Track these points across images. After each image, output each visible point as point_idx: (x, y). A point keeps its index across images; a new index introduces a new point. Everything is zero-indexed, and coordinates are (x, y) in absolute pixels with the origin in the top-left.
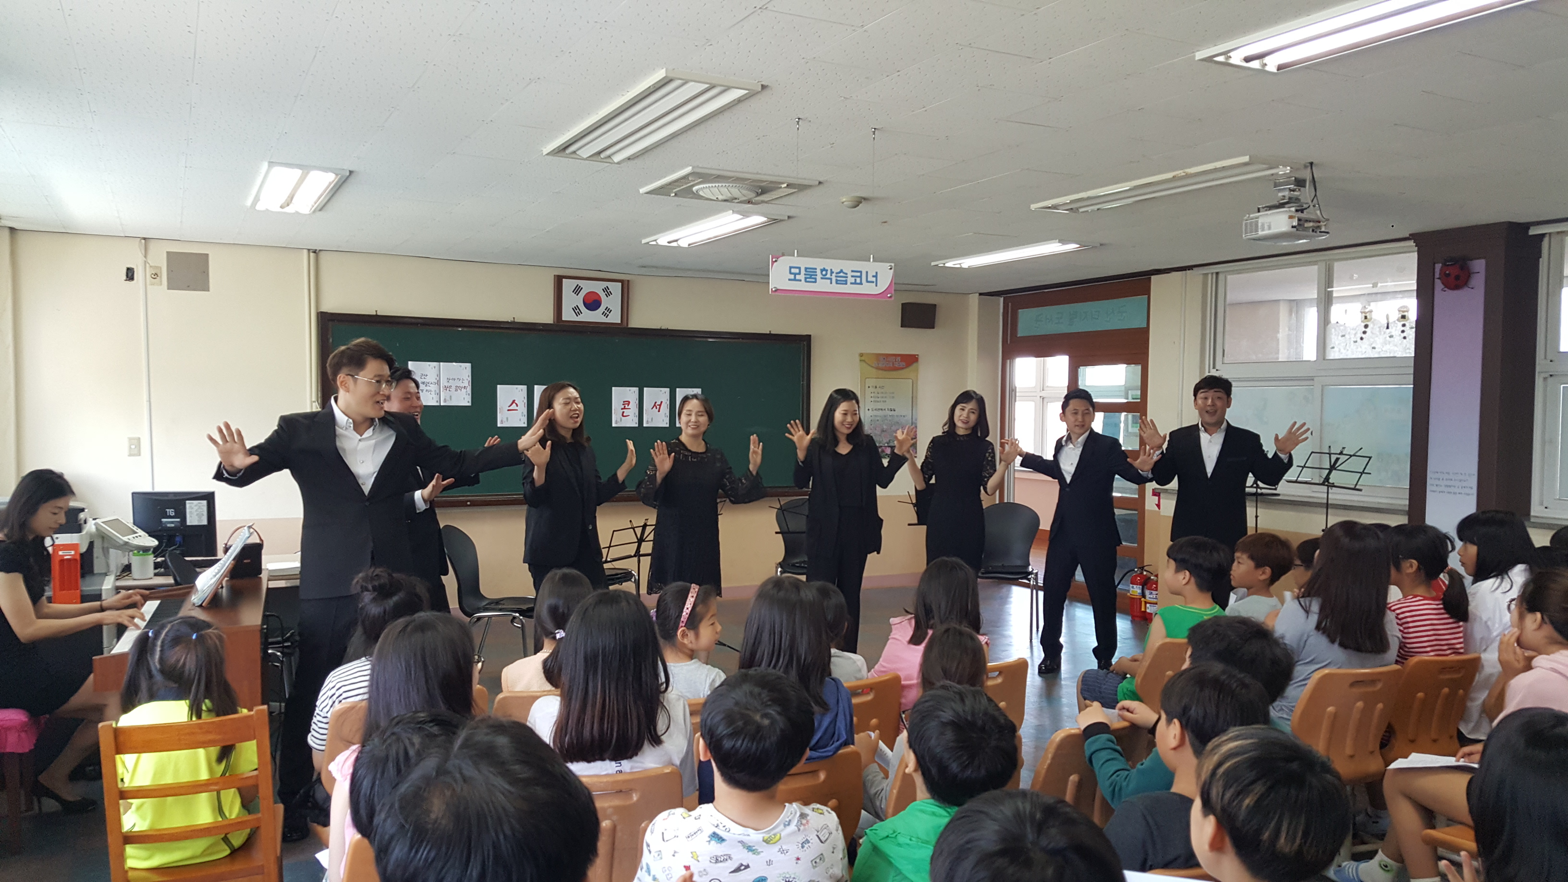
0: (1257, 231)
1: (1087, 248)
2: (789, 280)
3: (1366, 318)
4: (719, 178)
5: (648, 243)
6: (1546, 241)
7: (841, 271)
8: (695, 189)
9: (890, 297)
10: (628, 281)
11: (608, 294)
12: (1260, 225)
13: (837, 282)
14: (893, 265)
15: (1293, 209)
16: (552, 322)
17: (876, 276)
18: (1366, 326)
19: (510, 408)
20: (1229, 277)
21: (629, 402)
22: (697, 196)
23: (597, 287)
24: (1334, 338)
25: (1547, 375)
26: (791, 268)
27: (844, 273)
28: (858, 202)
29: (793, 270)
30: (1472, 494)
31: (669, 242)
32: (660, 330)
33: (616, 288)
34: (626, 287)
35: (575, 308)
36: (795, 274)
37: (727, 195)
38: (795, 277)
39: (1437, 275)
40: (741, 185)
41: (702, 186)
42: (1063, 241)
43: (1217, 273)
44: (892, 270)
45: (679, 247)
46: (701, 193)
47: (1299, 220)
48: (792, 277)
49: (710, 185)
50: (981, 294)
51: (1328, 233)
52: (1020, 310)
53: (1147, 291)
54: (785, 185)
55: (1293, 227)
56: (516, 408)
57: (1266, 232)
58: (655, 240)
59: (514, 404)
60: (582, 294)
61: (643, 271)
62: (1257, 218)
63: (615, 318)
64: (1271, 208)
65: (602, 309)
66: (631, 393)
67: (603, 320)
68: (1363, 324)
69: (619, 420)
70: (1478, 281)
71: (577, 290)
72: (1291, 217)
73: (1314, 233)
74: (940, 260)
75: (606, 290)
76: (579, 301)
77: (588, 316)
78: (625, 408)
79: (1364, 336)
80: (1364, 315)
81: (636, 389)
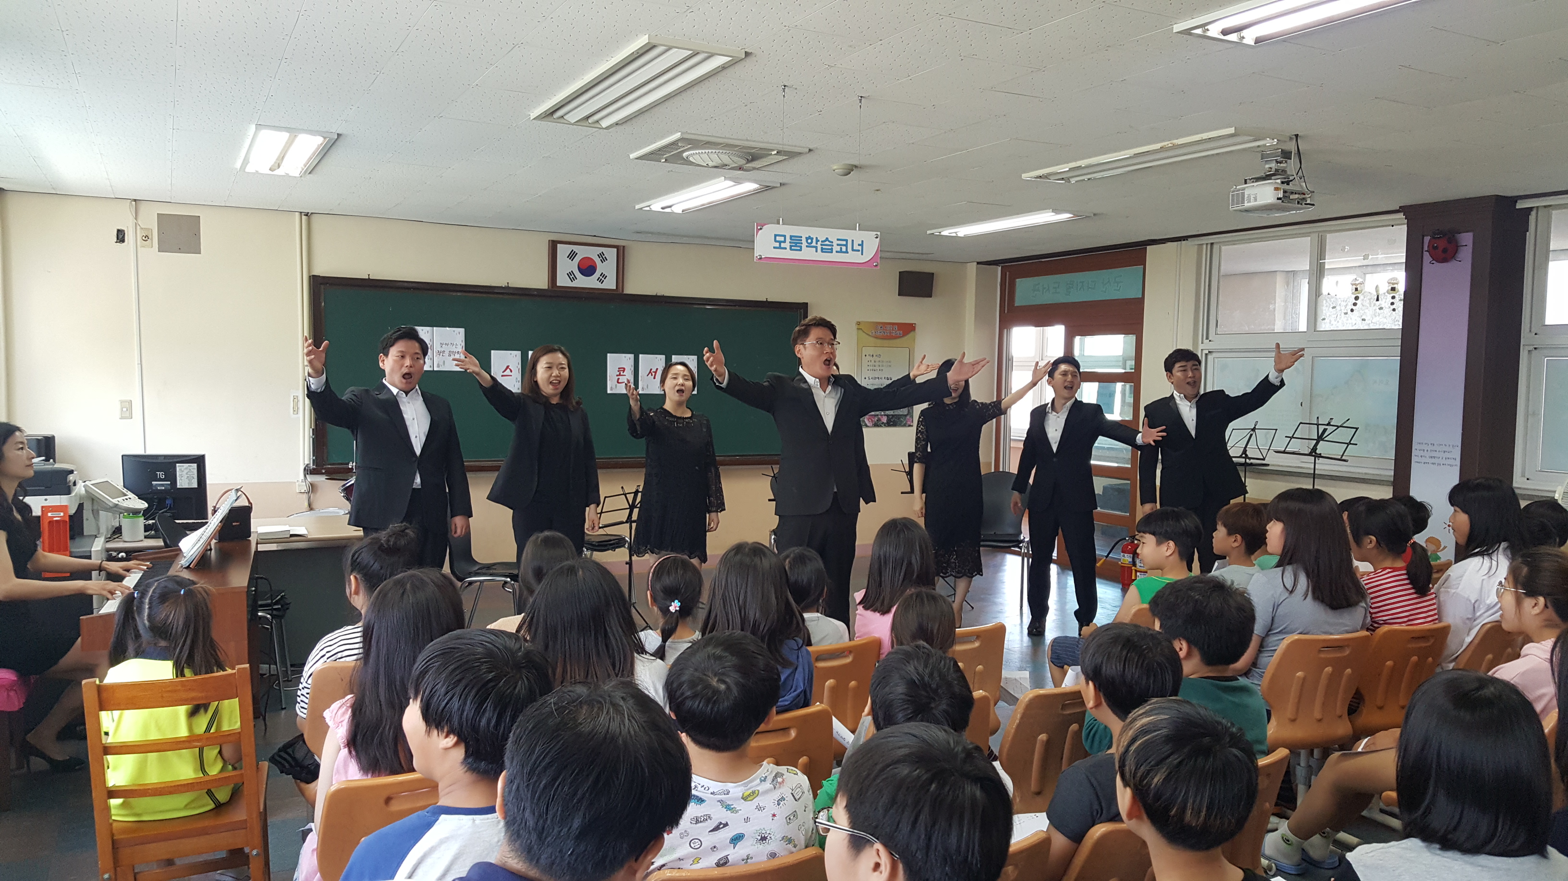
0: (1243, 202)
1: (1080, 218)
2: (774, 248)
3: (1356, 289)
4: (708, 144)
5: (641, 209)
6: (1533, 213)
7: (827, 239)
8: (685, 155)
9: (876, 266)
10: (624, 247)
11: (603, 259)
12: (1246, 196)
13: (822, 250)
14: (879, 233)
15: (1279, 181)
16: (546, 287)
17: (862, 245)
18: (1357, 298)
19: (505, 374)
20: (1223, 248)
21: (624, 369)
22: (687, 162)
23: (592, 253)
24: (1325, 310)
25: (1531, 348)
26: (776, 236)
27: (829, 242)
28: (850, 169)
29: (778, 238)
30: (1456, 465)
31: (663, 208)
32: (656, 296)
33: (611, 254)
34: (621, 253)
35: (571, 276)
36: (780, 242)
37: (717, 161)
38: (780, 245)
39: (1426, 248)
40: (731, 152)
41: (692, 152)
42: (1056, 211)
43: (1212, 244)
44: (878, 239)
45: (673, 213)
46: (691, 159)
47: (1285, 192)
48: (777, 245)
49: (700, 151)
50: (978, 263)
51: (1313, 205)
52: (1017, 280)
53: (1141, 260)
54: (775, 152)
55: (1278, 199)
56: (510, 374)
57: (1252, 204)
58: (649, 206)
59: (508, 370)
60: (577, 259)
61: (636, 237)
62: (1244, 189)
63: (610, 284)
64: (1258, 179)
65: (597, 275)
66: (625, 360)
67: (598, 285)
68: (1354, 296)
69: (614, 387)
70: (1466, 254)
71: (572, 256)
72: (1276, 189)
73: (1300, 205)
74: (935, 228)
75: (601, 255)
76: (573, 266)
77: (583, 282)
78: (620, 375)
79: (1354, 308)
80: (1354, 287)
81: (632, 356)
